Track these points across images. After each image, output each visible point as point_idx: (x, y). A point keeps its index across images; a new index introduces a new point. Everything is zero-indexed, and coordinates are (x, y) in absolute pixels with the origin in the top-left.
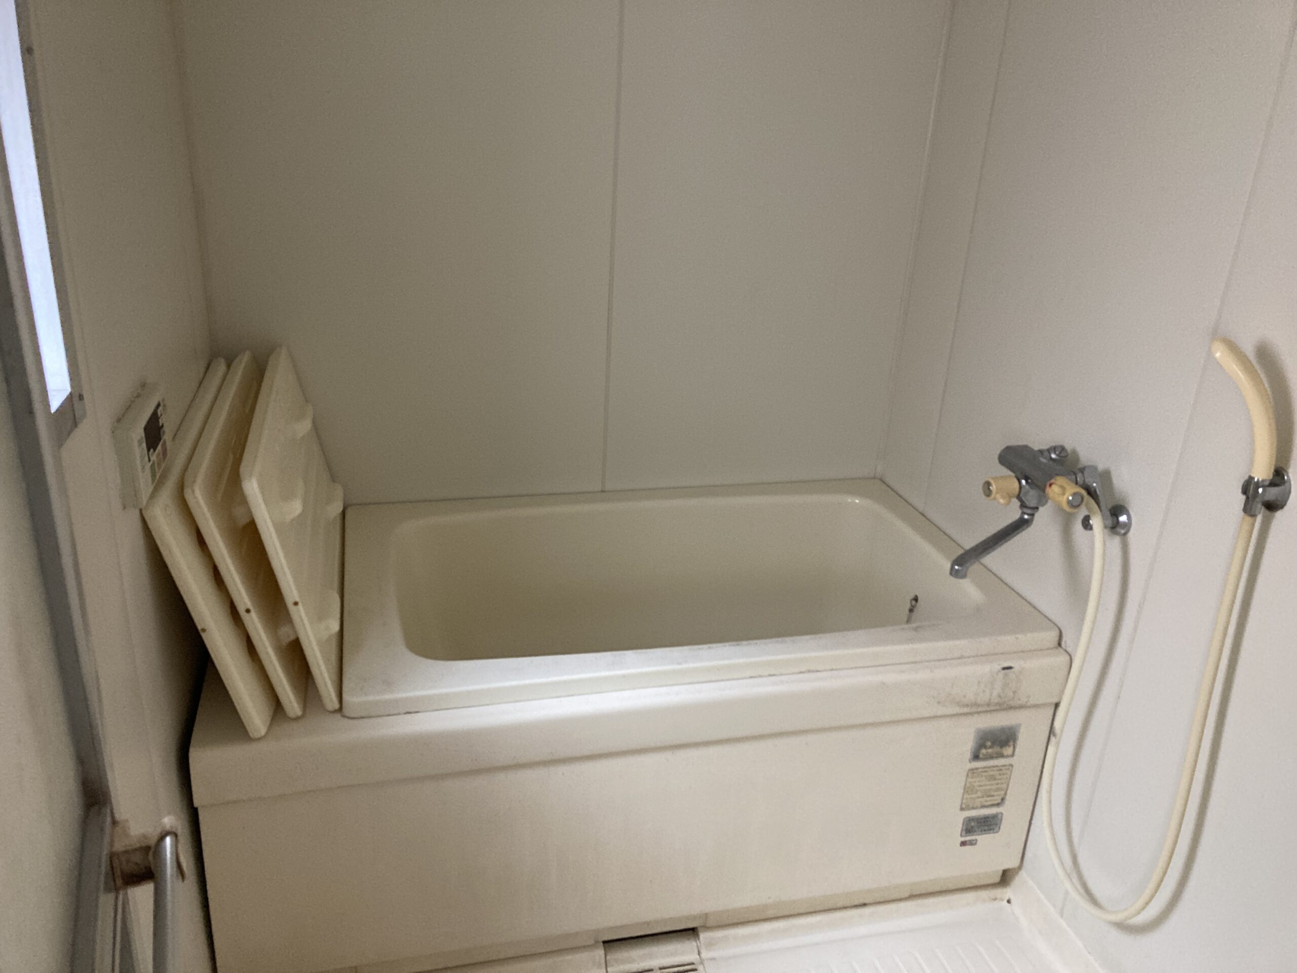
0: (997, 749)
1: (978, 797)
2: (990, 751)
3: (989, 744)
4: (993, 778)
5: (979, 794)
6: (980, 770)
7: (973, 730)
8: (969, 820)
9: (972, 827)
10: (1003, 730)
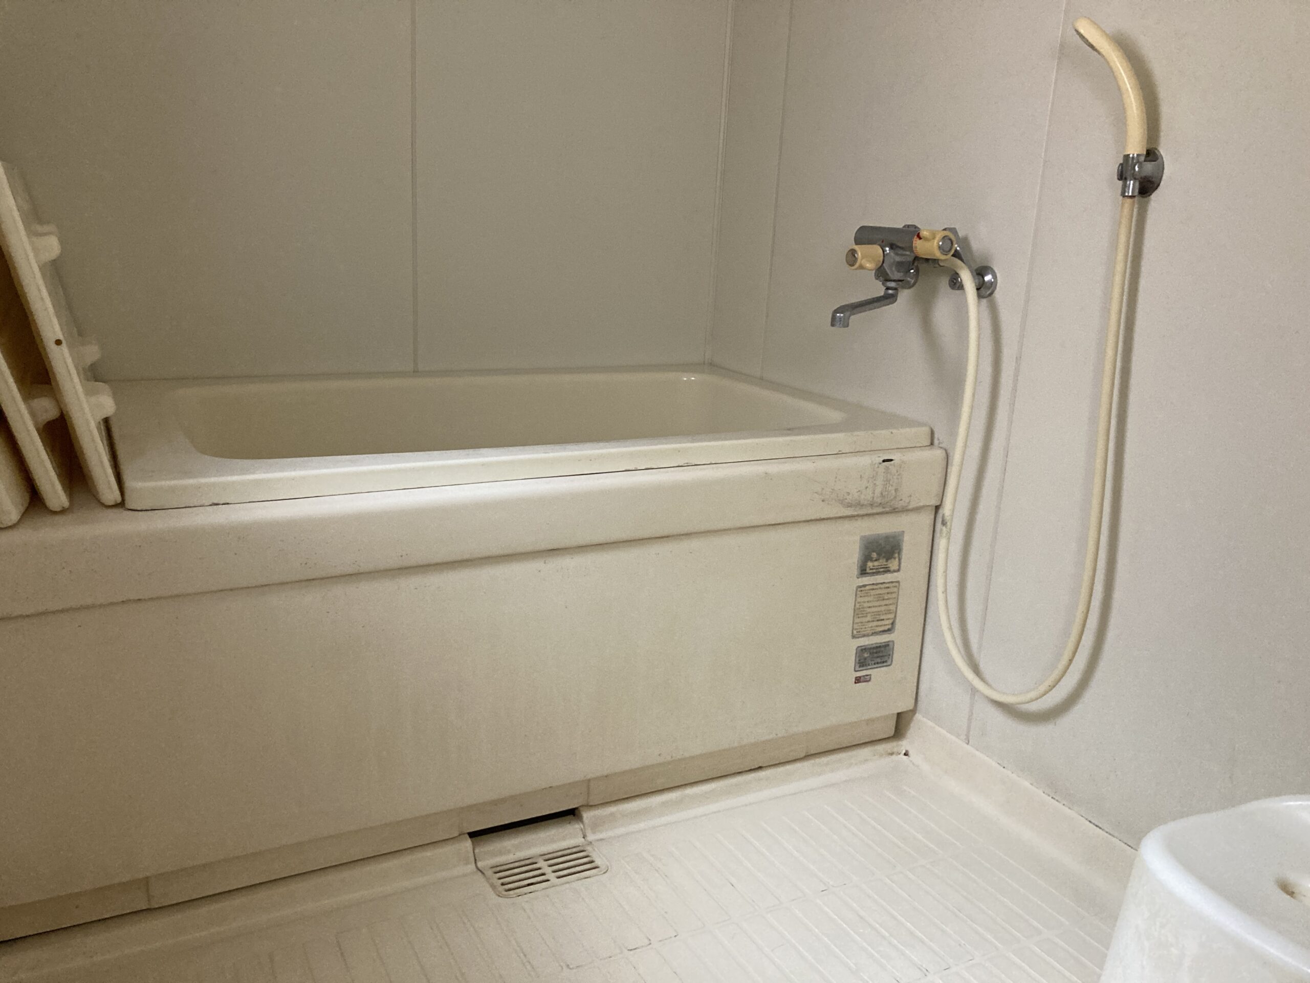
0: (882, 562)
1: (869, 622)
2: (876, 563)
3: (874, 555)
4: (880, 598)
5: (869, 618)
6: (868, 588)
7: (857, 538)
8: (862, 650)
9: (865, 659)
10: (887, 538)
